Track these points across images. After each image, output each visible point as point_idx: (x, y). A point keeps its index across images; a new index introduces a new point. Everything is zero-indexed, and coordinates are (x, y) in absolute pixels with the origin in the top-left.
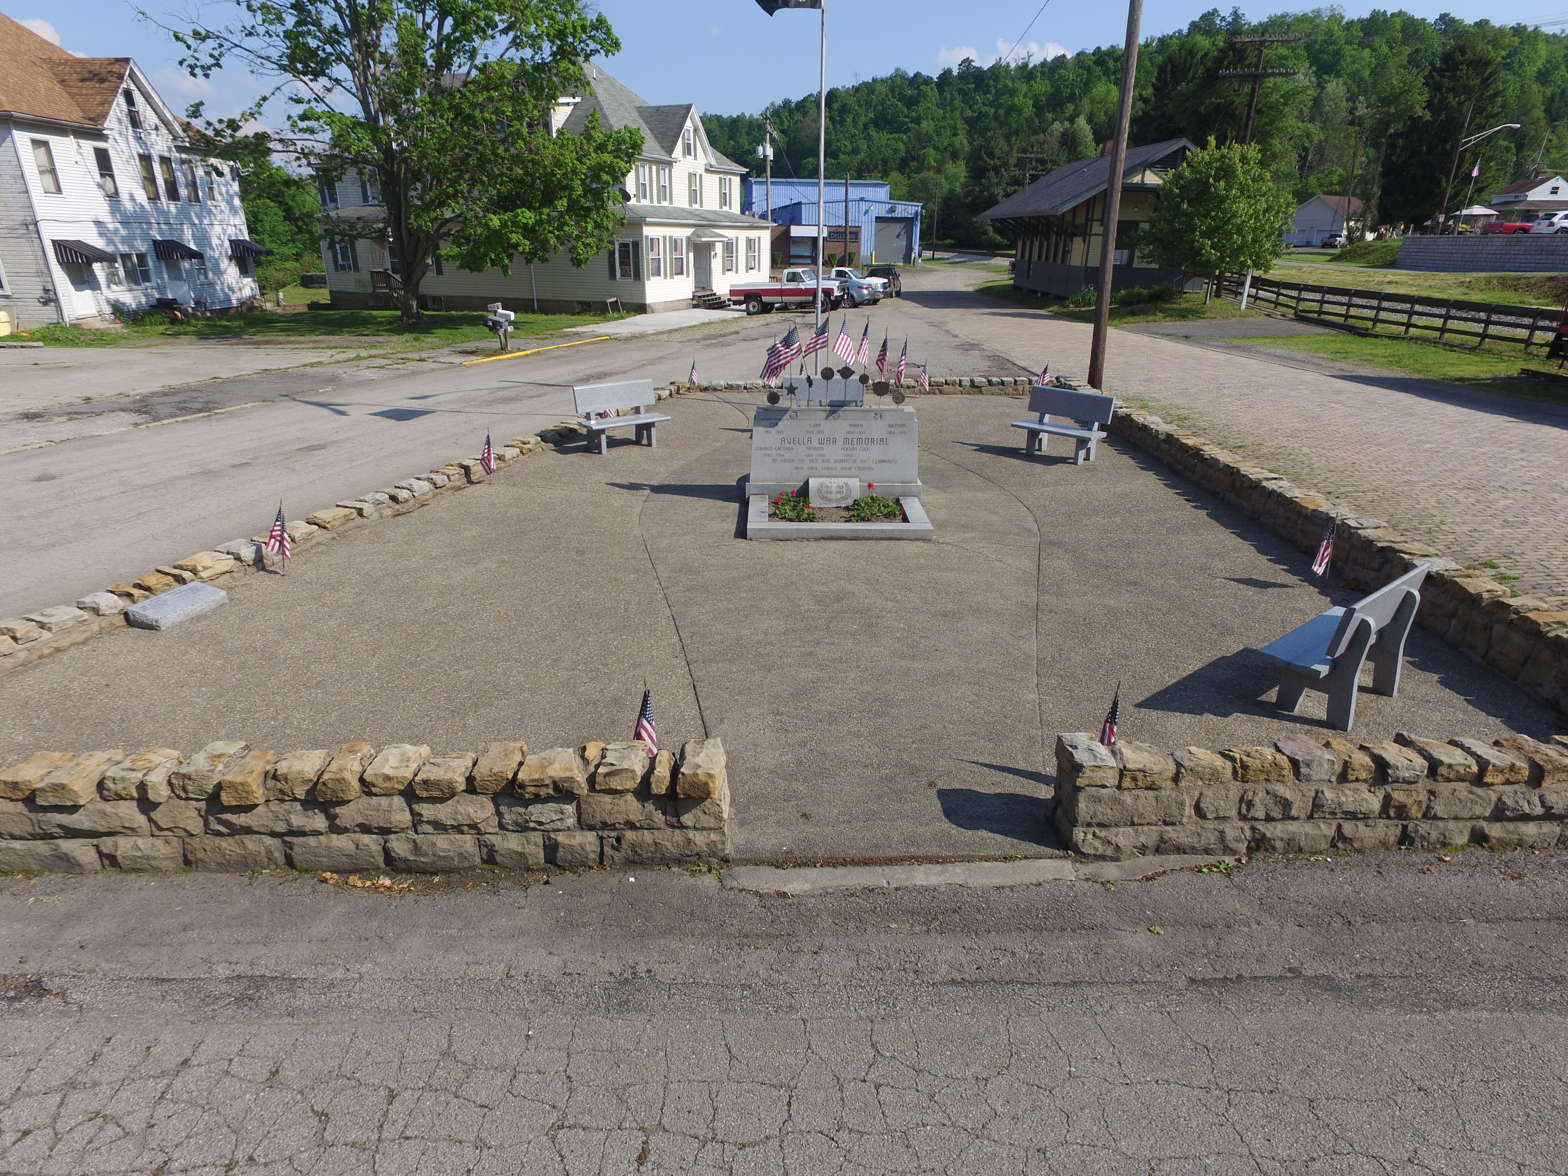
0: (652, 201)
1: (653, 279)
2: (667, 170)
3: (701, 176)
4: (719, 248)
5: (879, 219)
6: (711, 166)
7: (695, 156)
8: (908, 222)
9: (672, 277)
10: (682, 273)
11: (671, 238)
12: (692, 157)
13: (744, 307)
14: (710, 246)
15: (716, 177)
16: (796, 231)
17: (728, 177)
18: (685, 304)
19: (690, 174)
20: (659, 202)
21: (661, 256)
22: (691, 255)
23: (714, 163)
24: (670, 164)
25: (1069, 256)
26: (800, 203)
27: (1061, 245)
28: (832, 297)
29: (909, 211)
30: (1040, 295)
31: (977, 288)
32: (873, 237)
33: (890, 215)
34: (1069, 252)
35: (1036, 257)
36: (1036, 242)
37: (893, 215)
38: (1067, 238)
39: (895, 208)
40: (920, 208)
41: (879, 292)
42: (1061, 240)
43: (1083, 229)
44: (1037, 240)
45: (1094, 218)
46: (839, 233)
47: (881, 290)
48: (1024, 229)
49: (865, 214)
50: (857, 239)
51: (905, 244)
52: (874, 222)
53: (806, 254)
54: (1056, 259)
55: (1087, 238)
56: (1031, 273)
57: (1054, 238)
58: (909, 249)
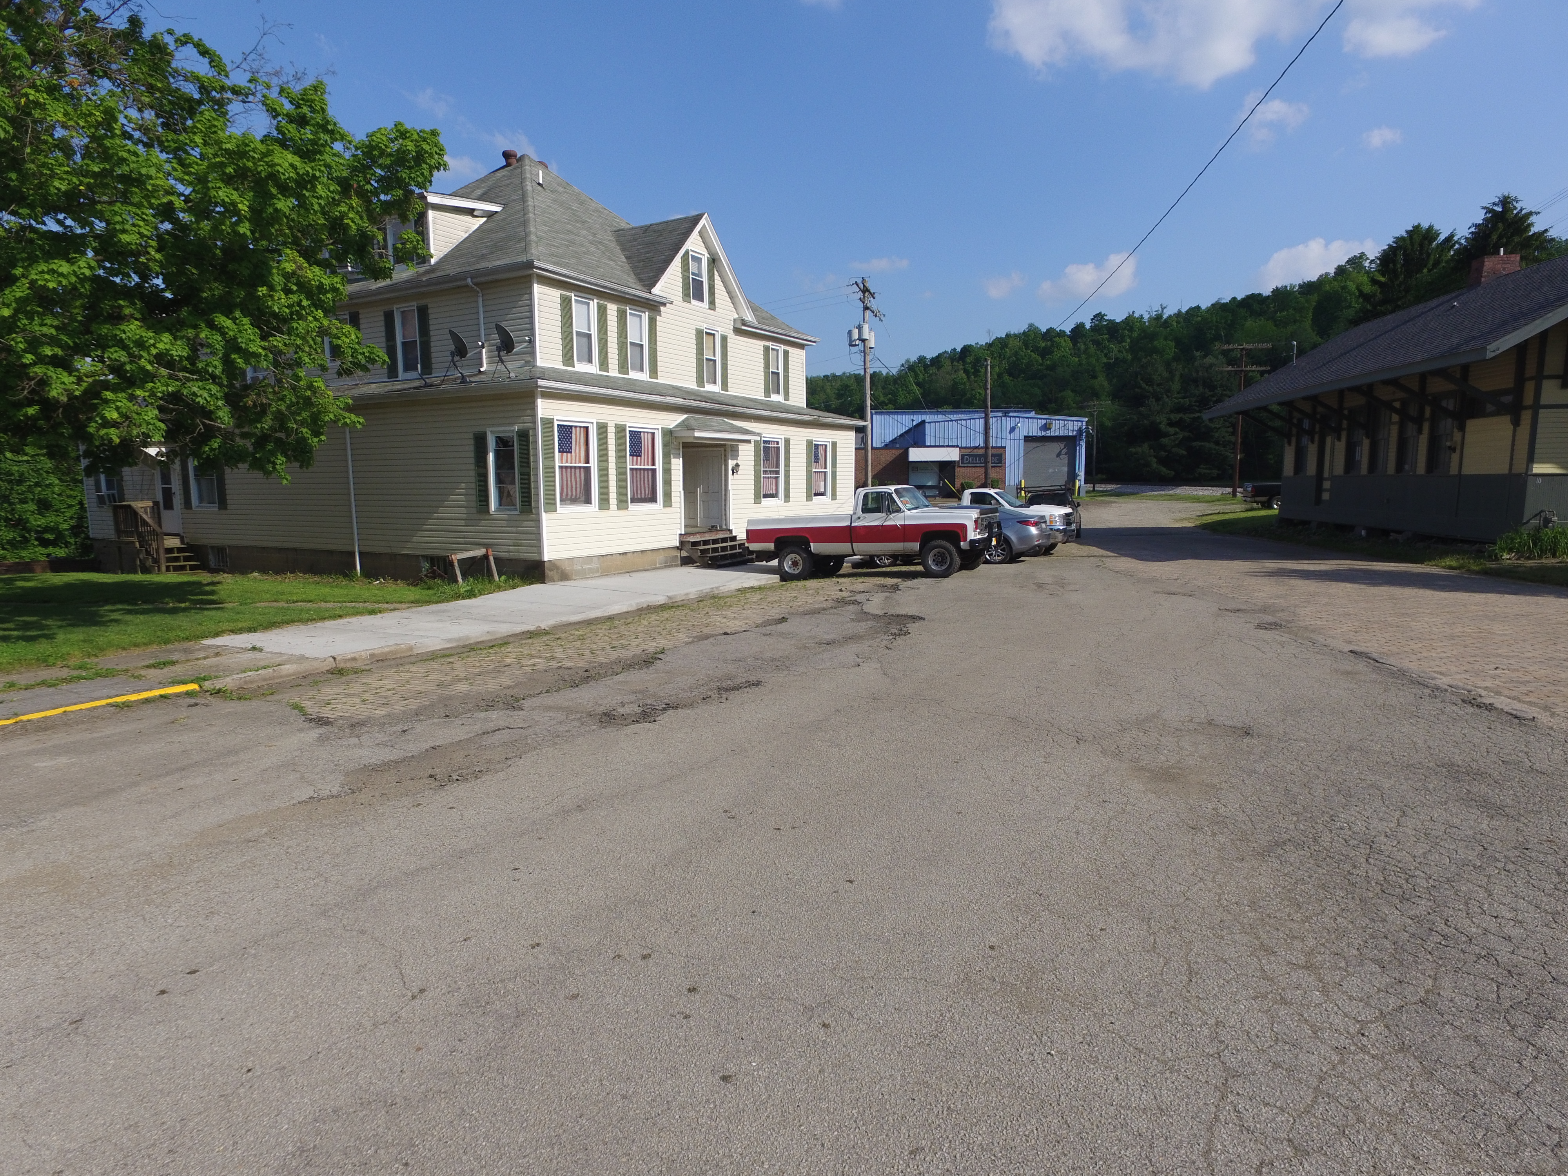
0: (604, 364)
1: (563, 510)
2: (645, 316)
3: (724, 339)
4: (746, 455)
5: (1028, 439)
6: (744, 323)
7: (712, 304)
8: (1070, 442)
9: (622, 504)
10: (653, 499)
11: (620, 429)
12: (706, 304)
13: (775, 563)
14: (726, 449)
15: (758, 345)
16: (916, 454)
17: (782, 348)
18: (660, 558)
19: (699, 333)
20: (623, 367)
21: (594, 464)
22: (677, 465)
23: (749, 317)
24: (654, 307)
25: (1455, 457)
26: (923, 422)
27: (1424, 440)
28: (962, 543)
29: (1071, 428)
30: (1363, 533)
31: (1198, 523)
32: (1021, 460)
33: (1044, 434)
34: (1454, 450)
35: (1339, 468)
36: (1337, 443)
37: (1048, 433)
38: (1447, 424)
39: (1051, 424)
40: (1084, 423)
41: (1058, 530)
42: (1420, 431)
43: (1508, 399)
44: (1339, 439)
45: (1546, 373)
46: (976, 456)
47: (1061, 528)
48: (1306, 424)
49: (1010, 433)
50: (1000, 463)
51: (1066, 469)
52: (1022, 442)
53: (930, 484)
54: (1407, 467)
55: (1526, 417)
56: (1326, 496)
57: (1394, 430)
58: (1072, 476)
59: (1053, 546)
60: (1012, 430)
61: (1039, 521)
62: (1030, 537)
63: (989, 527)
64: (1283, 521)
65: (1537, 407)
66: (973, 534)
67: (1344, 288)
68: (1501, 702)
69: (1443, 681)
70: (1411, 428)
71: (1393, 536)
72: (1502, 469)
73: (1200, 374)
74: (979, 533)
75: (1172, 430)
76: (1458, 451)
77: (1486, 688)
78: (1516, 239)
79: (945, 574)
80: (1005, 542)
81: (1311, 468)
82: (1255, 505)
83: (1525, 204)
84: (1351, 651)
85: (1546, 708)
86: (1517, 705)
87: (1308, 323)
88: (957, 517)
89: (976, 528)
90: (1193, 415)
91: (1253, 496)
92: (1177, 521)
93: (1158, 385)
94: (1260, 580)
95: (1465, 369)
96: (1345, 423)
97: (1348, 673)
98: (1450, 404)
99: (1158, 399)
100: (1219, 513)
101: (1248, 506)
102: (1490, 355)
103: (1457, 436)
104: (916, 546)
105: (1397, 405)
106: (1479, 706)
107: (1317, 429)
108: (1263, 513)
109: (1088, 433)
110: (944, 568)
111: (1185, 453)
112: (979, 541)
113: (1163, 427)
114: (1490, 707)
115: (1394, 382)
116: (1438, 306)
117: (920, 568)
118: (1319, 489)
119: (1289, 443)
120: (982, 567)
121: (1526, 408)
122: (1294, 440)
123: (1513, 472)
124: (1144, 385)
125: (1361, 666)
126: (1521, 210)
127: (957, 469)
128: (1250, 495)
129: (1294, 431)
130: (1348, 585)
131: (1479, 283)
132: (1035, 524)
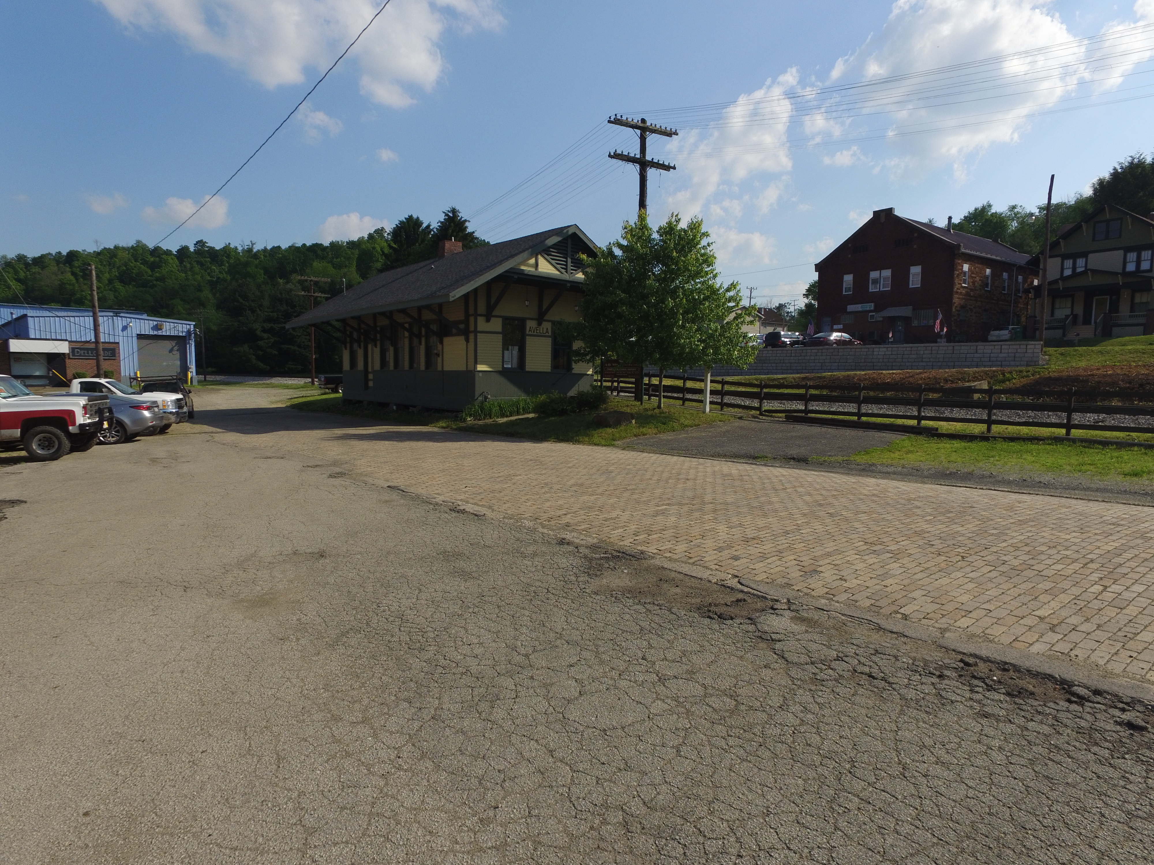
5: (140, 337)
8: (181, 341)
16: (19, 346)
25: (439, 359)
26: (25, 316)
27: (423, 348)
28: (70, 428)
29: (180, 329)
30: (395, 407)
31: (288, 404)
32: (136, 355)
33: (155, 333)
34: (438, 355)
35: (377, 366)
36: (375, 349)
37: (160, 333)
38: (434, 339)
39: (161, 325)
40: (192, 327)
41: (171, 413)
42: (420, 343)
43: (462, 326)
44: (376, 347)
45: (479, 313)
46: (87, 349)
47: (174, 411)
48: (355, 335)
49: (123, 330)
50: (114, 356)
51: (179, 363)
52: (135, 339)
53: (37, 374)
54: (415, 365)
55: (472, 336)
56: (371, 384)
57: (407, 342)
58: (185, 368)
59: (168, 426)
60: (125, 328)
61: (151, 406)
62: (144, 419)
63: (99, 412)
64: (346, 401)
65: (476, 332)
66: (81, 419)
67: (374, 248)
68: (469, 508)
69: (440, 499)
70: (415, 341)
71: (411, 409)
72: (464, 368)
73: (284, 295)
74: (89, 418)
75: (265, 335)
76: (441, 356)
77: (461, 500)
78: (461, 234)
79: (54, 457)
80: (118, 425)
81: (360, 365)
82: (327, 390)
83: (463, 215)
84: (388, 487)
85: (490, 507)
87: (353, 269)
88: (63, 404)
89: (86, 414)
90: (280, 325)
91: (325, 384)
92: (273, 403)
93: (253, 301)
94: (331, 443)
95: (440, 305)
96: (378, 336)
97: (386, 502)
98: (434, 327)
99: (253, 311)
100: (303, 397)
101: (323, 391)
102: (451, 299)
103: (440, 347)
104: (17, 433)
105: (407, 326)
106: (458, 512)
107: (362, 339)
108: (333, 396)
109: (195, 334)
110: (51, 451)
111: (276, 353)
112: (89, 425)
113: (258, 332)
114: (463, 512)
115: (403, 311)
116: (424, 266)
117: (23, 453)
118: (367, 380)
119: (346, 349)
120: (96, 448)
121: (471, 332)
122: (348, 346)
123: (469, 369)
124: (241, 300)
125: (395, 496)
126: (462, 218)
127: (67, 361)
128: (323, 383)
129: (348, 339)
130: (387, 442)
131: (443, 256)
132: (148, 408)
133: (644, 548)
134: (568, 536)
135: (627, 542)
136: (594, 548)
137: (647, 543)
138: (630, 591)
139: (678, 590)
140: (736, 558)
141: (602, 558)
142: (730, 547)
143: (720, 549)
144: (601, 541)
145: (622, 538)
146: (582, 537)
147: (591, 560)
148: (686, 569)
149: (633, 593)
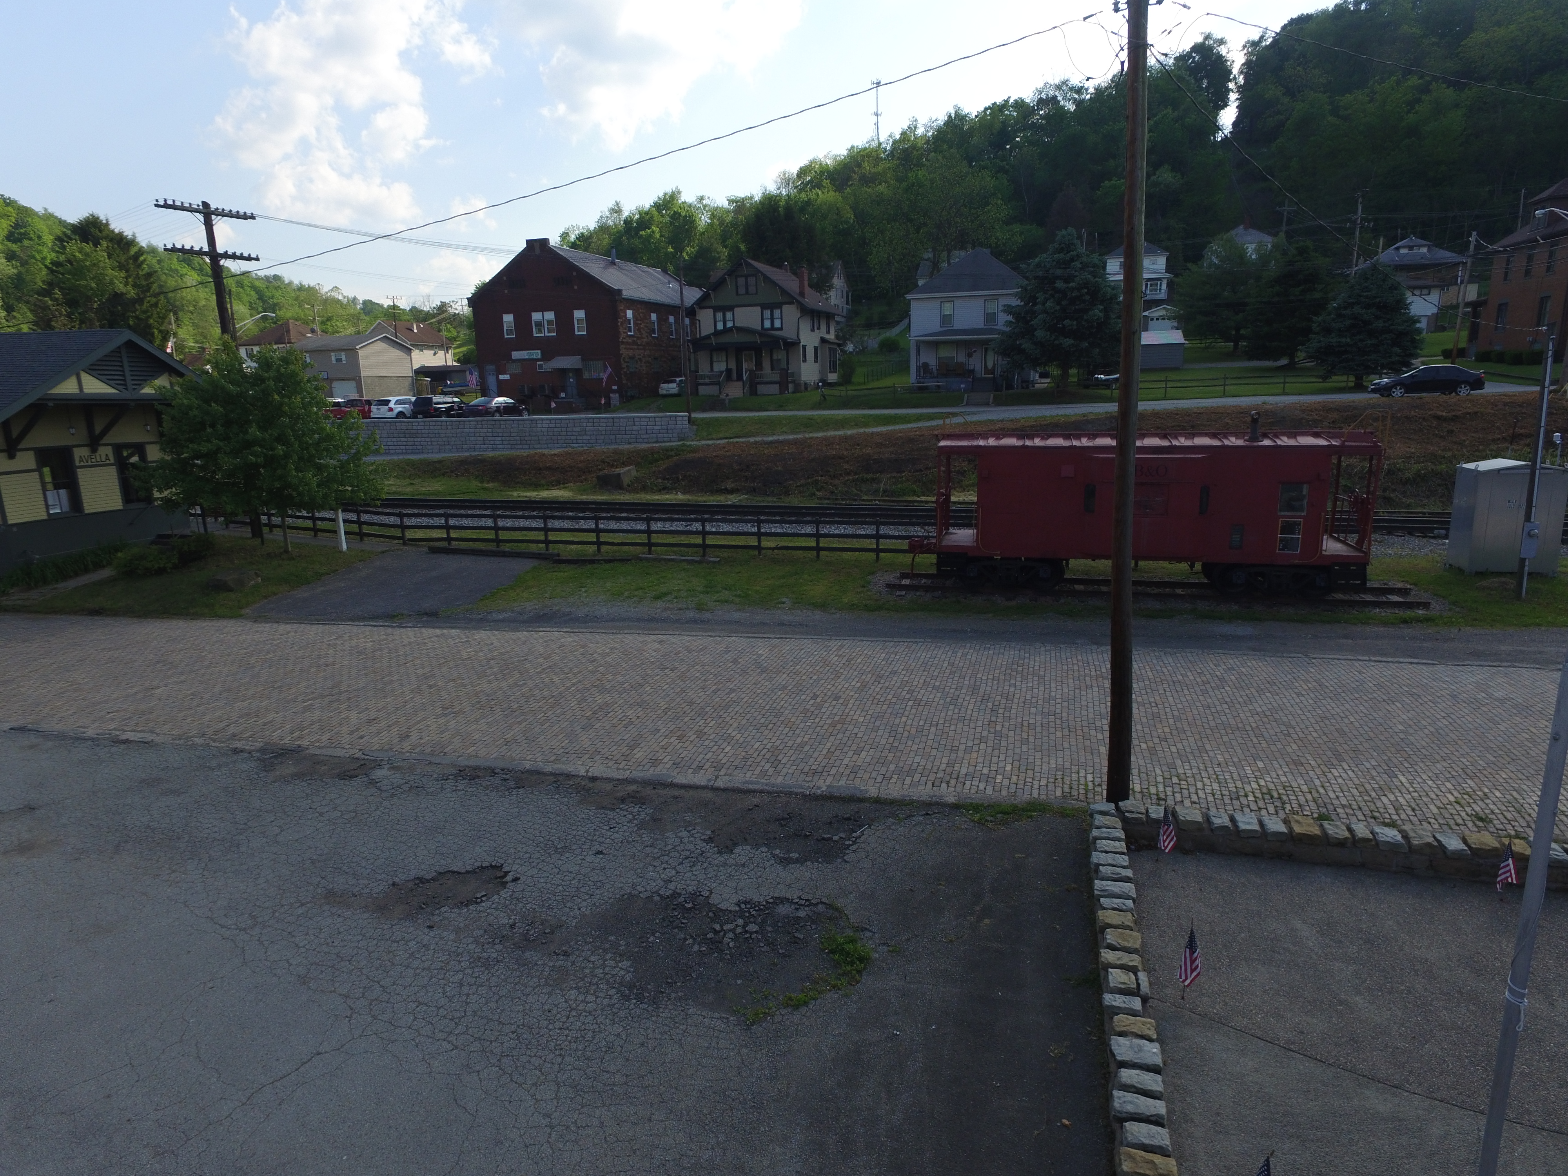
68: (130, 736)
69: (91, 733)
84: (11, 729)
85: (151, 732)
86: (140, 735)
97: (30, 746)
106: (123, 743)
114: (129, 741)
133: (299, 743)
134: (239, 745)
135: (287, 740)
136: (262, 750)
137: (299, 738)
138: (296, 776)
139: (326, 767)
140: (361, 737)
141: (272, 757)
142: (358, 729)
143: (352, 733)
144: (267, 744)
145: (282, 738)
146: (250, 743)
147: (263, 760)
148: (330, 752)
149: (299, 776)
